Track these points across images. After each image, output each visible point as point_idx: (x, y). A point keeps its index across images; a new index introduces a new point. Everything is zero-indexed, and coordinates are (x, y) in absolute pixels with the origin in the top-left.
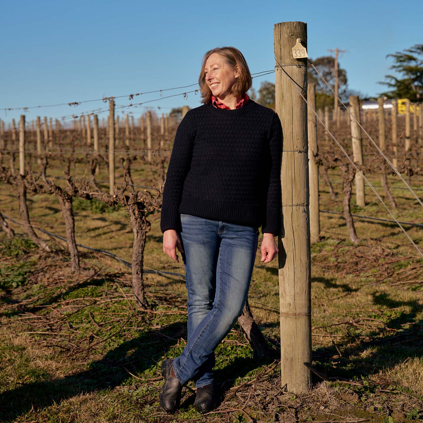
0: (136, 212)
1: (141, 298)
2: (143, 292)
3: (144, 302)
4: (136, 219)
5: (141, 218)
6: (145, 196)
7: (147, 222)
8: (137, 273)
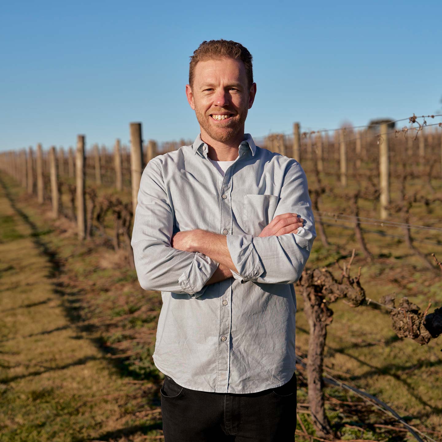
0: (313, 297)
1: (320, 417)
2: (322, 408)
3: (324, 422)
4: (313, 306)
5: (319, 305)
6: (323, 278)
7: (328, 310)
8: (315, 382)
